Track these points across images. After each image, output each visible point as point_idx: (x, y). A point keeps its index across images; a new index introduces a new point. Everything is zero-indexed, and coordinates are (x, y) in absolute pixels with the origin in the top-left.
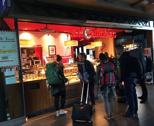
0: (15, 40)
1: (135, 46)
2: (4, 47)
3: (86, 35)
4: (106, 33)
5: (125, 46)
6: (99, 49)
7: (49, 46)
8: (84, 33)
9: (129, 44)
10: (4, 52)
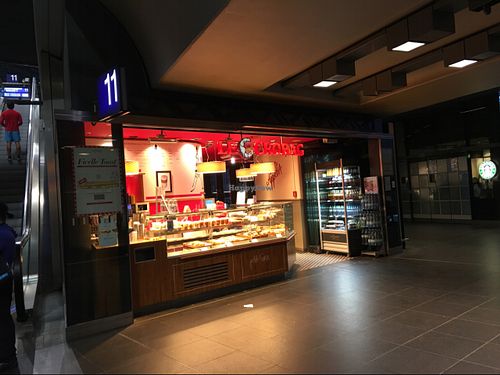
0: (117, 163)
1: (345, 171)
2: (98, 176)
3: (243, 150)
4: (283, 145)
5: (326, 173)
6: (266, 179)
7: (157, 172)
8: (239, 146)
9: (332, 168)
10: (99, 186)
